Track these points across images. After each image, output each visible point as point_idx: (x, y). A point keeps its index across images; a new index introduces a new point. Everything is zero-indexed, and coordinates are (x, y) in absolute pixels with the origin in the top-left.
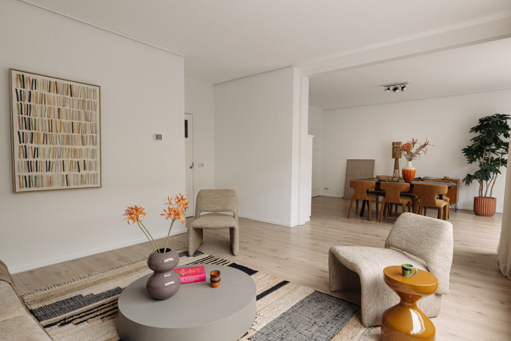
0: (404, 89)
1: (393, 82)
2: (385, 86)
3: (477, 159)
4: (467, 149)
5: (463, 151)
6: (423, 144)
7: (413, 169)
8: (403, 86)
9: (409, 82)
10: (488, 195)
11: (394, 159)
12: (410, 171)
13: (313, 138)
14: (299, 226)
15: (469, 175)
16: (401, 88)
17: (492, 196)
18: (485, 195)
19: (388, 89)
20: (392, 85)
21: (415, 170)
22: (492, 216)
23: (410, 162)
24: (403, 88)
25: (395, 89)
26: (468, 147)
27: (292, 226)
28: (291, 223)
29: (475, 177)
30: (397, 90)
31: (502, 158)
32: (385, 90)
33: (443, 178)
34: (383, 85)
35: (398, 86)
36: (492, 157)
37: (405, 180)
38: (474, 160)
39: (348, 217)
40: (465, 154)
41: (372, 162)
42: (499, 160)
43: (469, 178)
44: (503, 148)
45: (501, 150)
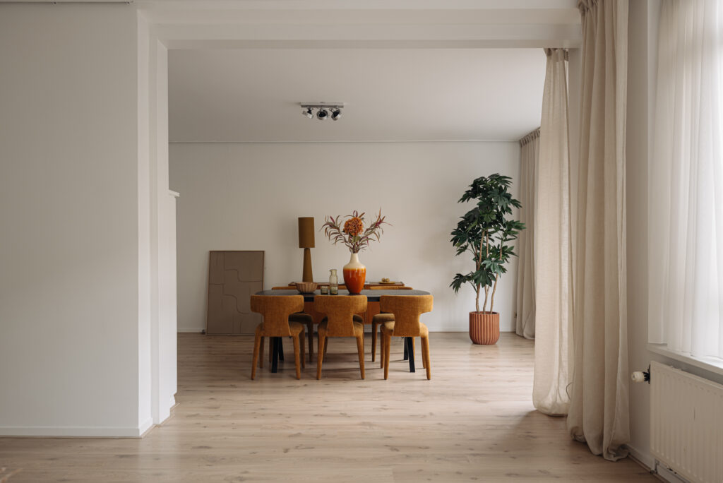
0: (339, 116)
1: (316, 100)
2: (302, 106)
3: (470, 247)
6: (375, 220)
7: (362, 267)
8: (335, 110)
9: (344, 104)
10: (488, 309)
11: (303, 249)
12: (358, 271)
13: (176, 197)
14: (157, 426)
15: (459, 276)
16: (330, 114)
17: (493, 311)
18: (484, 309)
19: (310, 112)
20: (317, 106)
21: (365, 270)
22: (494, 343)
23: (356, 255)
24: (335, 114)
25: (322, 114)
27: (141, 433)
28: (140, 426)
29: (468, 278)
30: (325, 118)
31: (503, 245)
32: (304, 113)
33: (381, 281)
34: (300, 103)
35: (327, 109)
36: (489, 246)
37: (348, 289)
38: (465, 248)
39: (252, 379)
41: (260, 255)
42: (498, 249)
43: (459, 280)
44: (502, 230)
45: (500, 234)
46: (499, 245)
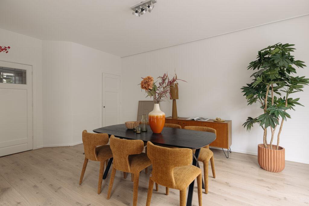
2: (133, 10)
3: (258, 99)
4: (247, 87)
5: (243, 90)
8: (149, 5)
15: (250, 118)
18: (271, 143)
19: (136, 12)
20: (139, 6)
22: (281, 171)
23: (158, 105)
25: (142, 10)
26: (248, 84)
36: (275, 97)
37: (151, 128)
38: (254, 100)
40: (245, 93)
42: (284, 100)
43: (250, 122)
44: (288, 85)
45: (286, 88)
46: (284, 98)
